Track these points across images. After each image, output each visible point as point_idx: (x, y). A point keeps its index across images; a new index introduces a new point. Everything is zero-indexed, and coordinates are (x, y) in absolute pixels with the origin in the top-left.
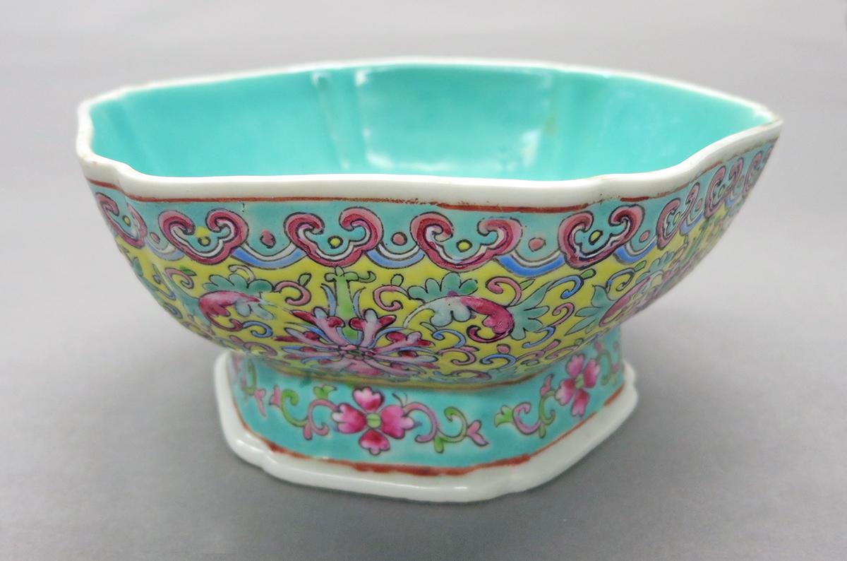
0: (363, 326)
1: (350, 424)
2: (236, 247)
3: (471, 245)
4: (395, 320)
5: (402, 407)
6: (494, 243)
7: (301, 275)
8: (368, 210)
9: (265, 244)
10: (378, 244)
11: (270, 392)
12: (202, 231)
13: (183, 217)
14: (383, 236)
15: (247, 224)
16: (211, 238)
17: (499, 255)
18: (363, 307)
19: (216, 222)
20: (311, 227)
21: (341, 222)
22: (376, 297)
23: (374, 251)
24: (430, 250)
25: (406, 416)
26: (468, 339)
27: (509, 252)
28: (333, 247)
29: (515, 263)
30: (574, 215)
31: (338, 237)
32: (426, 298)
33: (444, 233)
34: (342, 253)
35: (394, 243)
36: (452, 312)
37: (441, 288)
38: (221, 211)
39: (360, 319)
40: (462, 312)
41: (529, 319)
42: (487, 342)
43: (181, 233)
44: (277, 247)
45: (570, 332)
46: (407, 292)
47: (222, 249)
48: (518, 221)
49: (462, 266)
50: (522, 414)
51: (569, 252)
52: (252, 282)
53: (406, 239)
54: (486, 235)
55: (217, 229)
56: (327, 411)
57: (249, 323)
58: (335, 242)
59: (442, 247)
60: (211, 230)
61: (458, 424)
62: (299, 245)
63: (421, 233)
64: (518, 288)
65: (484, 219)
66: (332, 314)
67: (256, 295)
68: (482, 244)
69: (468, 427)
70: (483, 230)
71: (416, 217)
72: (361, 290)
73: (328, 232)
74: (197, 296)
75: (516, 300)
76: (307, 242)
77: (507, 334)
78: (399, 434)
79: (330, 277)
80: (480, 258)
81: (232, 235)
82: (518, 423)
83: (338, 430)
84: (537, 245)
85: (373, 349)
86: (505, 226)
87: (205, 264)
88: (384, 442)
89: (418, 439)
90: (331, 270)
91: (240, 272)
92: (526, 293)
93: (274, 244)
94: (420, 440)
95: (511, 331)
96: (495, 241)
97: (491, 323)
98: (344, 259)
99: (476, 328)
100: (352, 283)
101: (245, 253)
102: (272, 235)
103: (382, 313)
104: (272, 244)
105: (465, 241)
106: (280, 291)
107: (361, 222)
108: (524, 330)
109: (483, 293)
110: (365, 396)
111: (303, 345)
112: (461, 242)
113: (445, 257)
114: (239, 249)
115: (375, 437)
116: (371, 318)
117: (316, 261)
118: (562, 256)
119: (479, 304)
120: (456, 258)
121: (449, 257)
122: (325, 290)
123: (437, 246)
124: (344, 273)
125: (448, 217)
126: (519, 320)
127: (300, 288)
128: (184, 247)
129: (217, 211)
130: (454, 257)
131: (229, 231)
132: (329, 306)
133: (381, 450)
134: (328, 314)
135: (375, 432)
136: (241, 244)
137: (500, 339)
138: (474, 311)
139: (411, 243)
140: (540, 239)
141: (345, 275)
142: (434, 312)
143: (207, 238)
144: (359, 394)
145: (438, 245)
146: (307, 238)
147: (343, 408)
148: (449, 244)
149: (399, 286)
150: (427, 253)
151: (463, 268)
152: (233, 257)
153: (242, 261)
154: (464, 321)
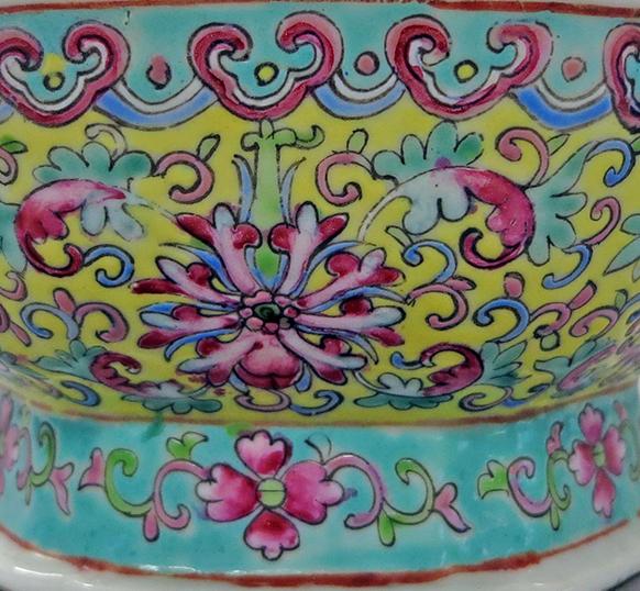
0: (291, 242)
1: (230, 503)
2: (105, 89)
3: (476, 70)
4: (346, 224)
5: (323, 463)
6: (509, 66)
7: (205, 138)
8: (321, 15)
9: (152, 82)
10: (334, 73)
11: (82, 465)
12: (53, 62)
13: (26, 39)
14: (342, 59)
15: (128, 48)
16: (66, 74)
17: (518, 87)
18: (297, 199)
19: (78, 45)
20: (231, 49)
21: (279, 38)
22: (320, 178)
23: (326, 87)
24: (412, 79)
25: (328, 479)
26: (461, 261)
27: (532, 82)
28: (262, 83)
29: (542, 101)
30: (625, 24)
31: (271, 65)
32: (401, 174)
33: (436, 50)
34: (276, 93)
35: (359, 71)
36: (439, 201)
37: (425, 153)
38: (91, 25)
39: (288, 225)
40: (455, 201)
41: (558, 216)
42: (490, 268)
43: (16, 70)
44: (172, 87)
45: (612, 268)
46: (372, 163)
47: (82, 94)
48: (547, 28)
49: (461, 108)
50: (523, 477)
51: (619, 91)
52: (119, 157)
53: (377, 64)
54: (499, 51)
55: (79, 57)
56: (189, 480)
57: (100, 250)
58: (266, 73)
59: (432, 74)
60: (68, 59)
61: (418, 490)
62: (208, 80)
63: (402, 50)
64: (543, 151)
65: (496, 23)
66: (243, 218)
67: (121, 184)
68: (493, 68)
69: (436, 495)
70: (496, 44)
71: (395, 24)
72: (297, 165)
73: (257, 56)
74: (18, 199)
75: (540, 175)
76: (222, 75)
77: (522, 248)
78: (317, 515)
79: (249, 142)
80: (490, 93)
81: (103, 67)
82: (517, 493)
83: (207, 516)
84: (574, 71)
85: (298, 298)
86: (529, 36)
87: (47, 126)
88: (289, 533)
89: (351, 522)
90: (253, 126)
91: (104, 139)
92: (557, 161)
93: (168, 80)
94: (353, 524)
95: (528, 243)
96: (513, 62)
97: (500, 223)
98: (277, 104)
99: (476, 235)
100: (284, 150)
101: (118, 99)
102: (167, 65)
103: (327, 210)
104: (163, 81)
105: (468, 62)
106: (163, 174)
107: (310, 36)
108: (549, 242)
109: (491, 161)
110: (259, 448)
111: (181, 299)
112: (461, 64)
113: (435, 93)
114: (110, 92)
115: (274, 524)
116: (307, 221)
117: (231, 111)
118: (609, 95)
119: (484, 181)
120: (453, 93)
121: (442, 93)
122: (238, 167)
123: (424, 73)
124: (274, 132)
125: (443, 23)
126: (543, 216)
127: (199, 165)
128: (19, 97)
129: (85, 25)
130: (450, 93)
131: (97, 61)
132: (240, 201)
133: (283, 549)
134: (236, 219)
135: (275, 513)
136: (115, 83)
137: (510, 261)
138: (474, 196)
139: (385, 69)
140: (579, 59)
141: (276, 135)
142: (411, 201)
143: (60, 75)
144: (246, 444)
145: (425, 71)
146: (222, 67)
147: (217, 474)
148: (444, 69)
149: (360, 153)
150: (408, 88)
151: (463, 111)
152: (97, 109)
153: (109, 116)
154: (457, 220)
